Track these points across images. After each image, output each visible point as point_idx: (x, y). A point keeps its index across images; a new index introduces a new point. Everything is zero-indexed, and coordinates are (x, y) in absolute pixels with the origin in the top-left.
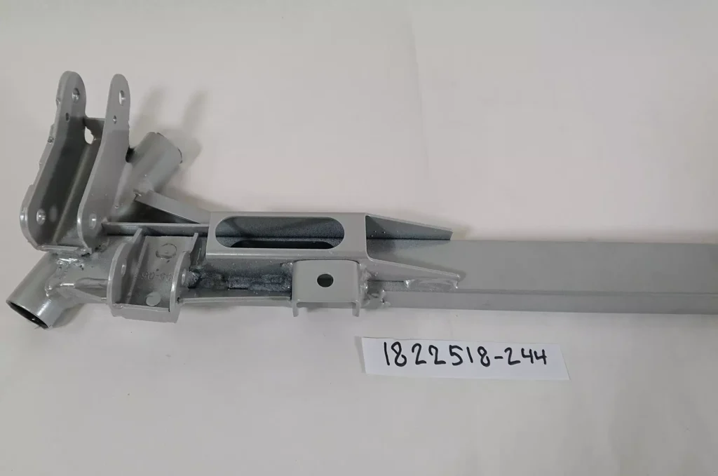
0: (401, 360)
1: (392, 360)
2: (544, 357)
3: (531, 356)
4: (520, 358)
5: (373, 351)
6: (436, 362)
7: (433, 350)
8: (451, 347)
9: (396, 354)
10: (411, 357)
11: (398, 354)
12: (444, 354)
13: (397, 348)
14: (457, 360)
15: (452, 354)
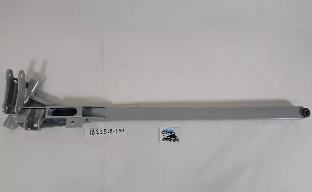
0: (93, 133)
1: (91, 134)
2: (123, 131)
3: (121, 131)
4: (118, 131)
5: (87, 132)
6: (101, 133)
7: (101, 131)
8: (105, 130)
9: (92, 132)
10: (96, 133)
11: (93, 132)
12: (103, 132)
13: (93, 131)
14: (105, 132)
15: (105, 131)
